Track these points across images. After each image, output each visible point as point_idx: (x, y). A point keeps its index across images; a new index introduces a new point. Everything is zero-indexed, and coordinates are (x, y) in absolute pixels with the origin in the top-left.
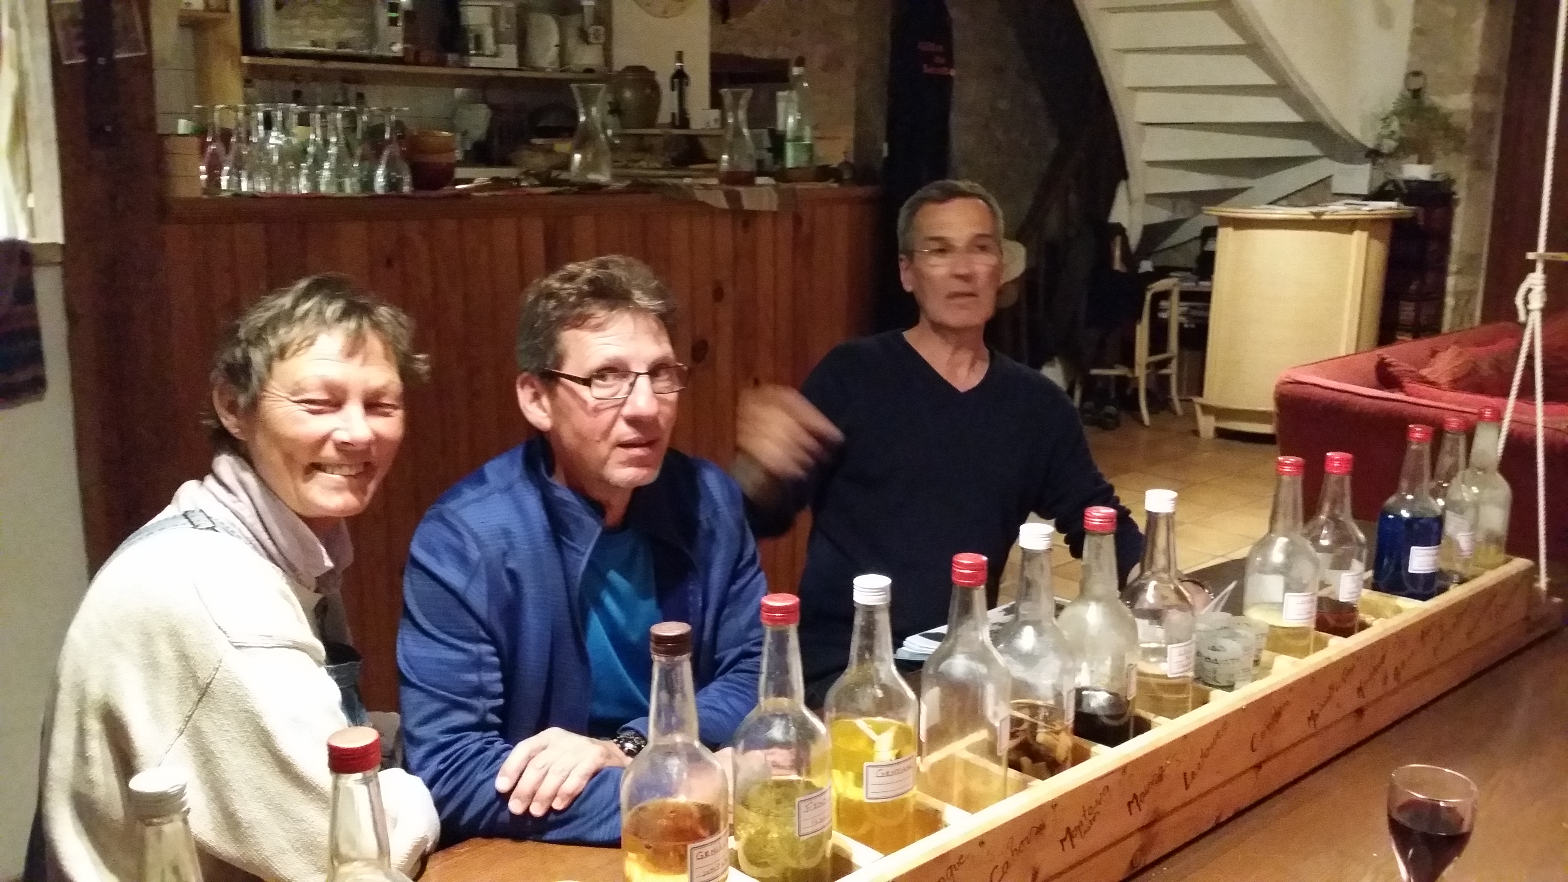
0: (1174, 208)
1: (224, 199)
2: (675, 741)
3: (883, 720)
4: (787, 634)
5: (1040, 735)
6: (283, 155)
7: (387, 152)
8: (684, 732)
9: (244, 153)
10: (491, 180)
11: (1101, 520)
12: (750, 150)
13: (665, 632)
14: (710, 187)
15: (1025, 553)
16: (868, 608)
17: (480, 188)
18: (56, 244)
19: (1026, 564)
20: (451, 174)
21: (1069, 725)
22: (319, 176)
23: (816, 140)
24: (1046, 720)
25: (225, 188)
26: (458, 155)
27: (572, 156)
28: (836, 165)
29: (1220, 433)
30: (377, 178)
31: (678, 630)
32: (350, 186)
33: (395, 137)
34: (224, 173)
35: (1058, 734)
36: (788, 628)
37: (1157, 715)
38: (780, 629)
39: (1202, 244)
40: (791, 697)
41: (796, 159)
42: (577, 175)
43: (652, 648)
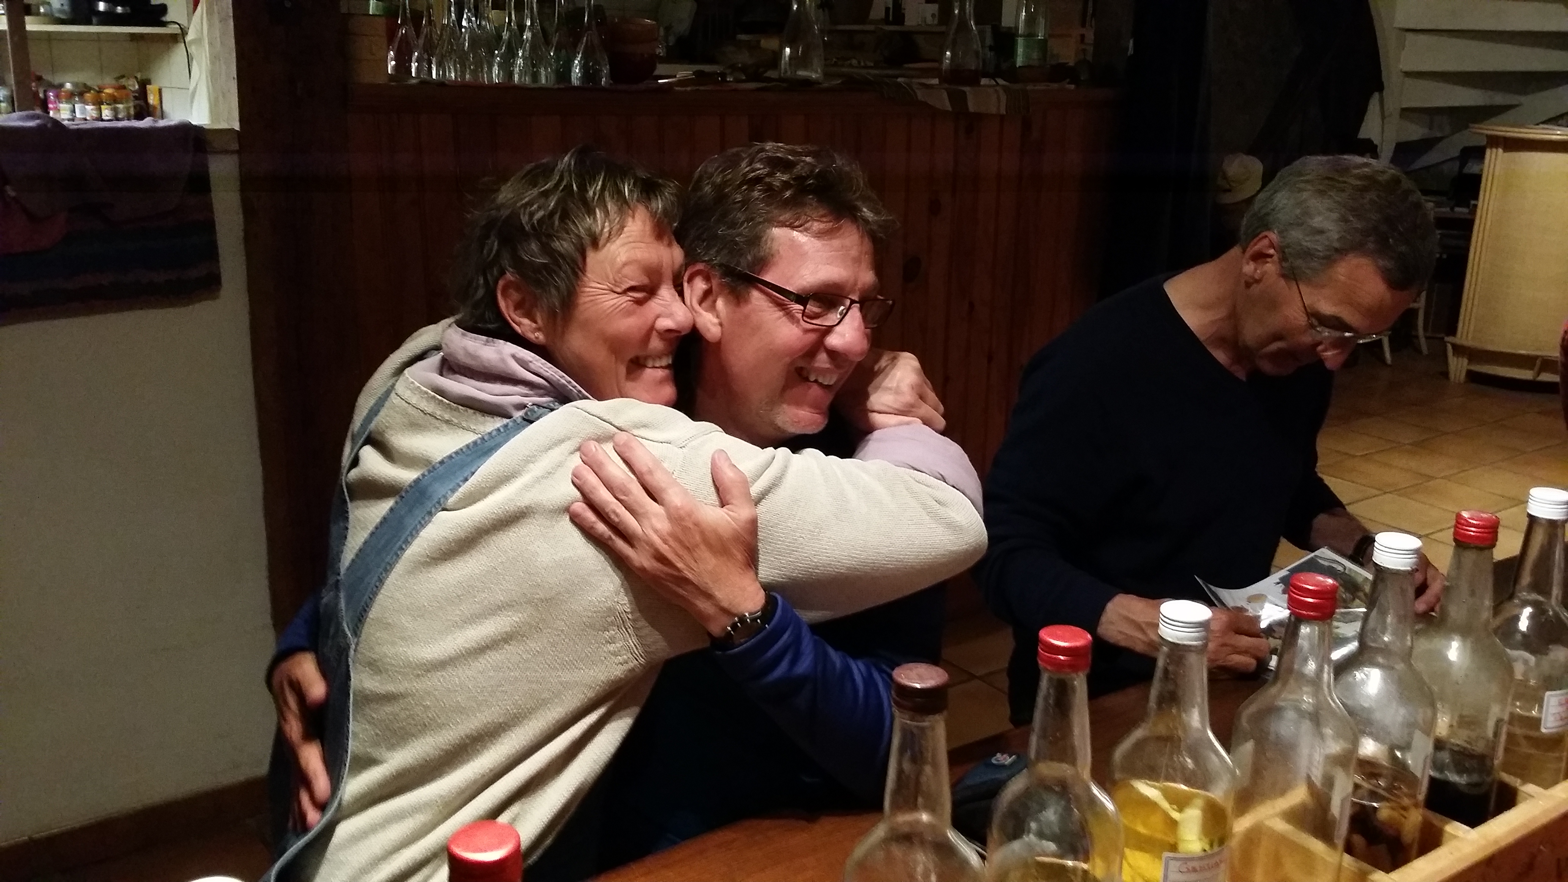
0: (1430, 125)
1: (412, 86)
2: (918, 822)
3: (1183, 787)
4: (1073, 684)
5: (1384, 811)
6: (475, 41)
7: (585, 38)
8: (932, 808)
9: (435, 37)
10: (694, 73)
11: (1479, 530)
12: (976, 45)
13: (913, 681)
14: (931, 87)
15: (1380, 572)
16: (1175, 647)
17: (682, 83)
18: (231, 131)
19: (1380, 587)
20: (654, 68)
21: (1421, 797)
22: (513, 64)
23: (1051, 36)
24: (1390, 789)
25: (413, 75)
26: (660, 51)
27: (782, 50)
28: (1071, 64)
29: (1473, 377)
30: (574, 69)
31: (932, 678)
32: (545, 77)
33: (594, 23)
34: (414, 59)
35: (1405, 809)
36: (1074, 675)
37: (1525, 781)
38: (1062, 676)
39: (1463, 165)
40: (1073, 762)
41: (1027, 56)
42: (786, 72)
43: (893, 704)
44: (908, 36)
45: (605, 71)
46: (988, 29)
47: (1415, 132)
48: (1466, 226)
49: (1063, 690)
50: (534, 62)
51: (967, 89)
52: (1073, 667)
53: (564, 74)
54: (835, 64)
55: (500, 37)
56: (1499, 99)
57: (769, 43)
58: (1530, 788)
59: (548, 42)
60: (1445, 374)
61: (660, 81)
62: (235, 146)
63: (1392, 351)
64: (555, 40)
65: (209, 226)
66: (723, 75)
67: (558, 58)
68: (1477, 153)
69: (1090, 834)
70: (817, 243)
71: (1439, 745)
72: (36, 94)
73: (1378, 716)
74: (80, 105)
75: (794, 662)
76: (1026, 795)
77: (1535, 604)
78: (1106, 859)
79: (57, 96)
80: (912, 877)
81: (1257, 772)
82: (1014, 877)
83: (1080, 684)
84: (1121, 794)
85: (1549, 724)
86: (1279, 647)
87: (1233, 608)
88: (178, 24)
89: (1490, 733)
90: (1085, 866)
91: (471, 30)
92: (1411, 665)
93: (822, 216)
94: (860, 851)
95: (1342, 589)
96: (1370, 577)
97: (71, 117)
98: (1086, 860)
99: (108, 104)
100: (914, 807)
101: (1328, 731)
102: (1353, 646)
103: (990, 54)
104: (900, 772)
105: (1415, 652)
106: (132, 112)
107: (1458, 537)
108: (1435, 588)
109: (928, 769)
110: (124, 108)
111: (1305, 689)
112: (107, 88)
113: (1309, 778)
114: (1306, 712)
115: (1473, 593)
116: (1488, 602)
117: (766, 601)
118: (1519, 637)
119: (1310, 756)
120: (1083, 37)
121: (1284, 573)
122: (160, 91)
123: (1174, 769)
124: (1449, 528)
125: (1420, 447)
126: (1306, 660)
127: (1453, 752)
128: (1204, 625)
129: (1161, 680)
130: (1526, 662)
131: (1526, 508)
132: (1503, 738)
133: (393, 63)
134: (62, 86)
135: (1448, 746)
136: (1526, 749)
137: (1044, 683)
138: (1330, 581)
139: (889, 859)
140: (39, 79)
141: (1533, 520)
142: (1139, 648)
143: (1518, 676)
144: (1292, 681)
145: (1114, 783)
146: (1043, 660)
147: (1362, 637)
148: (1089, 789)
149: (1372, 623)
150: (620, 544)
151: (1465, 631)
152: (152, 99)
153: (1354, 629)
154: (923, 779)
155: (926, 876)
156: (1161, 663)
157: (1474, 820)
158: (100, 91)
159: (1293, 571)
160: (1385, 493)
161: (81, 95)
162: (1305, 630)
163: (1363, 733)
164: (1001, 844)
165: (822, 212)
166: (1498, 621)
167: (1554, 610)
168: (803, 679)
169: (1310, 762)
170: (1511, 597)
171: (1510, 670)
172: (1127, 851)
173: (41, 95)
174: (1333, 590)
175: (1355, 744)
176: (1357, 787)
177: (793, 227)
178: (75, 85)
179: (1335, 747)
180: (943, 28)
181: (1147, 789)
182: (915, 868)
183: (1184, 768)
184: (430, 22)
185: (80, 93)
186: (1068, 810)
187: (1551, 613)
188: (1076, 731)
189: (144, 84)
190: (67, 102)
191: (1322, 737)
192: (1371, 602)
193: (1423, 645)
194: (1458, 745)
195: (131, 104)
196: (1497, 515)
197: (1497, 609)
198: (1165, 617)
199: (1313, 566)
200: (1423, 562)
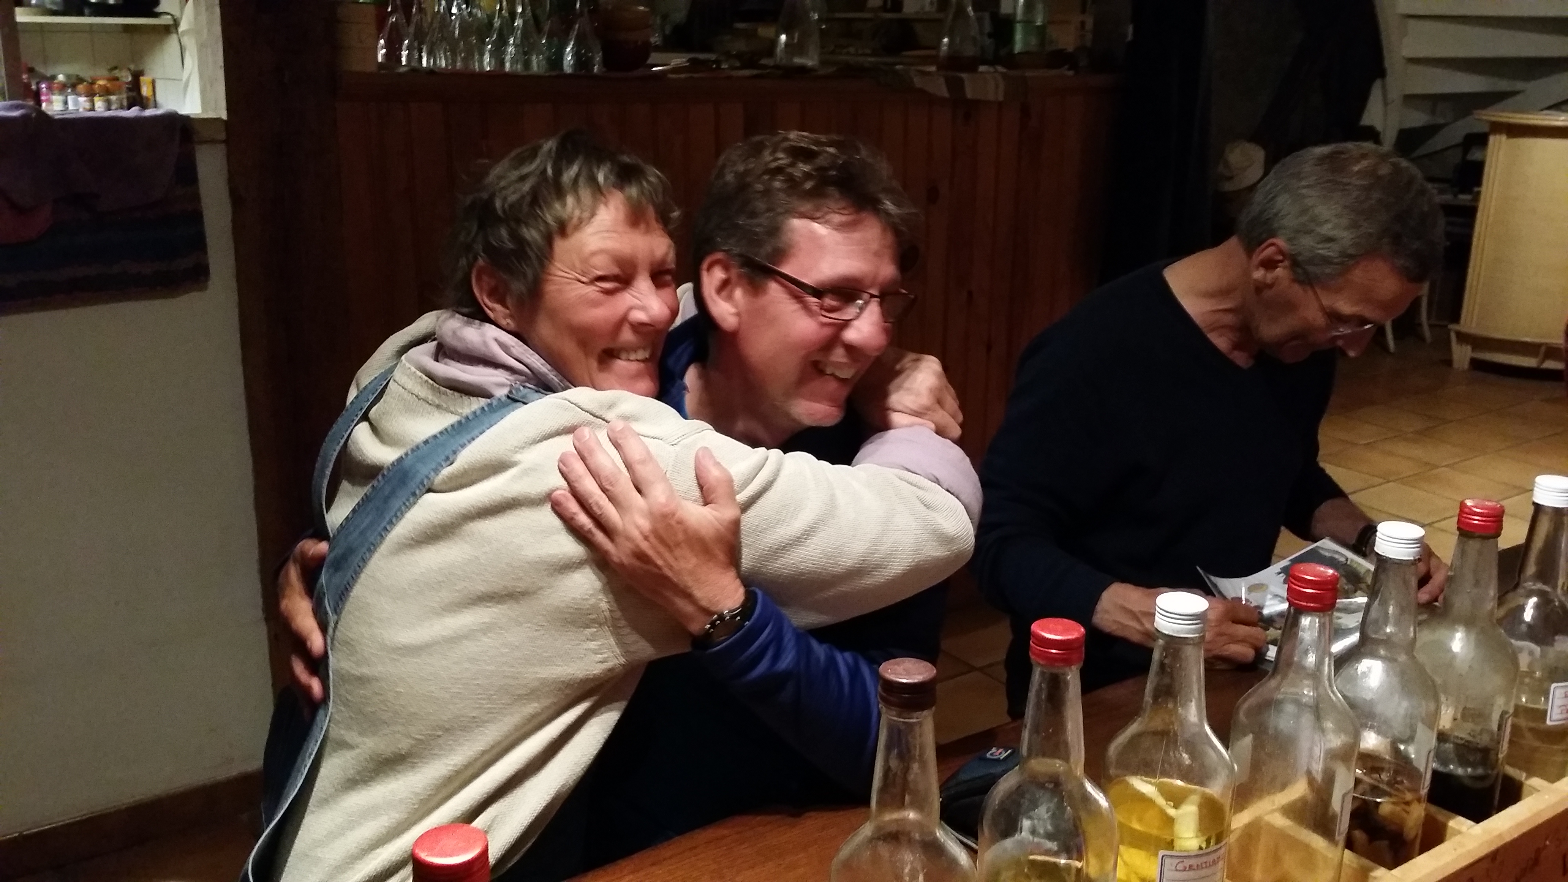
0: (1433, 112)
1: (401, 73)
2: (904, 820)
3: (1179, 783)
4: (1065, 678)
5: (1386, 806)
6: (465, 28)
7: (577, 26)
8: (919, 805)
9: (425, 25)
10: (688, 61)
11: (1484, 519)
12: (974, 31)
13: (900, 676)
14: (929, 74)
15: (1382, 562)
16: (1171, 640)
17: (676, 70)
18: (218, 120)
19: (1383, 577)
20: (647, 57)
21: (1424, 792)
22: (504, 52)
23: (1051, 22)
24: (1392, 783)
25: (404, 63)
26: (655, 39)
27: (778, 36)
28: (1070, 49)
29: (1477, 365)
30: (565, 56)
31: (920, 674)
32: (537, 64)
33: (586, 10)
34: (404, 47)
35: (1407, 803)
36: (1067, 669)
37: (1530, 774)
38: (1055, 671)
39: (1466, 152)
40: (1066, 759)
41: (1025, 42)
42: (781, 59)
43: (879, 700)
44: (906, 24)
45: (598, 59)
46: (987, 16)
47: (1417, 119)
48: (1469, 213)
49: (1055, 685)
50: (526, 49)
51: (964, 76)
52: (1068, 662)
53: (556, 61)
54: (833, 52)
55: (490, 24)
56: (1503, 85)
57: (765, 31)
58: (1535, 782)
59: (539, 29)
60: (1449, 363)
61: (655, 69)
62: (223, 136)
63: (1396, 338)
64: (547, 27)
65: (196, 217)
66: (718, 62)
67: (549, 48)
68: (1480, 140)
69: (1084, 832)
70: (838, 236)
71: (1442, 737)
72: (28, 86)
73: (1379, 709)
74: (73, 97)
75: (776, 658)
76: (1019, 792)
77: (1541, 594)
78: (1100, 856)
79: (49, 88)
80: (899, 877)
81: (1255, 766)
82: (1006, 876)
83: (1073, 678)
84: (1115, 790)
85: (1554, 718)
86: (1279, 638)
87: (1232, 599)
88: (171, 15)
89: (1495, 727)
90: (1079, 864)
91: (460, 15)
92: (1414, 657)
93: (844, 208)
94: (845, 851)
95: (1343, 581)
96: (1372, 568)
97: (64, 109)
98: (1080, 859)
99: (100, 96)
100: (901, 806)
101: (1329, 725)
102: (1354, 638)
103: (988, 41)
104: (887, 771)
105: (1418, 644)
106: (125, 103)
107: (1462, 527)
108: (1438, 578)
109: (915, 766)
110: (117, 99)
111: (1306, 682)
112: (100, 79)
113: (1309, 773)
114: (1305, 705)
115: (1477, 583)
116: (1492, 592)
117: (746, 598)
118: (1524, 628)
119: (1311, 750)
120: (1083, 24)
121: (1285, 563)
122: (153, 83)
123: (1171, 765)
124: (1452, 517)
125: (1423, 435)
126: (1306, 652)
127: (1457, 745)
128: (1199, 617)
129: (1157, 674)
130: (1531, 653)
131: (1532, 496)
132: (1508, 730)
133: (384, 51)
134: (54, 77)
135: (1452, 739)
136: (1530, 741)
137: (1036, 677)
138: (1331, 572)
139: (876, 859)
140: (31, 71)
141: (1538, 508)
142: (1136, 638)
143: (1523, 666)
144: (1291, 675)
145: (1110, 779)
146: (1034, 654)
147: (1363, 628)
148: (1082, 786)
149: (1374, 614)
150: (600, 537)
151: (1469, 623)
152: (146, 91)
153: (1357, 620)
154: (911, 777)
155: (914, 876)
156: (1156, 656)
157: (1478, 815)
158: (93, 83)
159: (1295, 561)
160: (1388, 482)
161: (74, 86)
162: (1306, 621)
163: (1365, 726)
164: (994, 841)
165: (843, 204)
166: (1501, 612)
167: (1560, 601)
168: (786, 675)
169: (1311, 756)
170: (1517, 586)
171: (1515, 662)
172: (1122, 848)
173: (34, 87)
174: (1334, 581)
175: (1357, 737)
176: (1358, 782)
177: (813, 219)
178: (68, 76)
179: (1336, 741)
180: (941, 16)
181: (1143, 786)
182: (903, 869)
183: (1180, 764)
184: (420, 10)
185: (73, 85)
186: (1060, 808)
187: (1557, 604)
188: (1070, 726)
189: (137, 76)
190: (60, 94)
191: (1323, 731)
192: (1373, 593)
193: (1426, 636)
194: (1462, 739)
195: (125, 96)
196: (1501, 503)
197: (1501, 599)
198: (1161, 609)
199: (1314, 557)
200: (1426, 553)
